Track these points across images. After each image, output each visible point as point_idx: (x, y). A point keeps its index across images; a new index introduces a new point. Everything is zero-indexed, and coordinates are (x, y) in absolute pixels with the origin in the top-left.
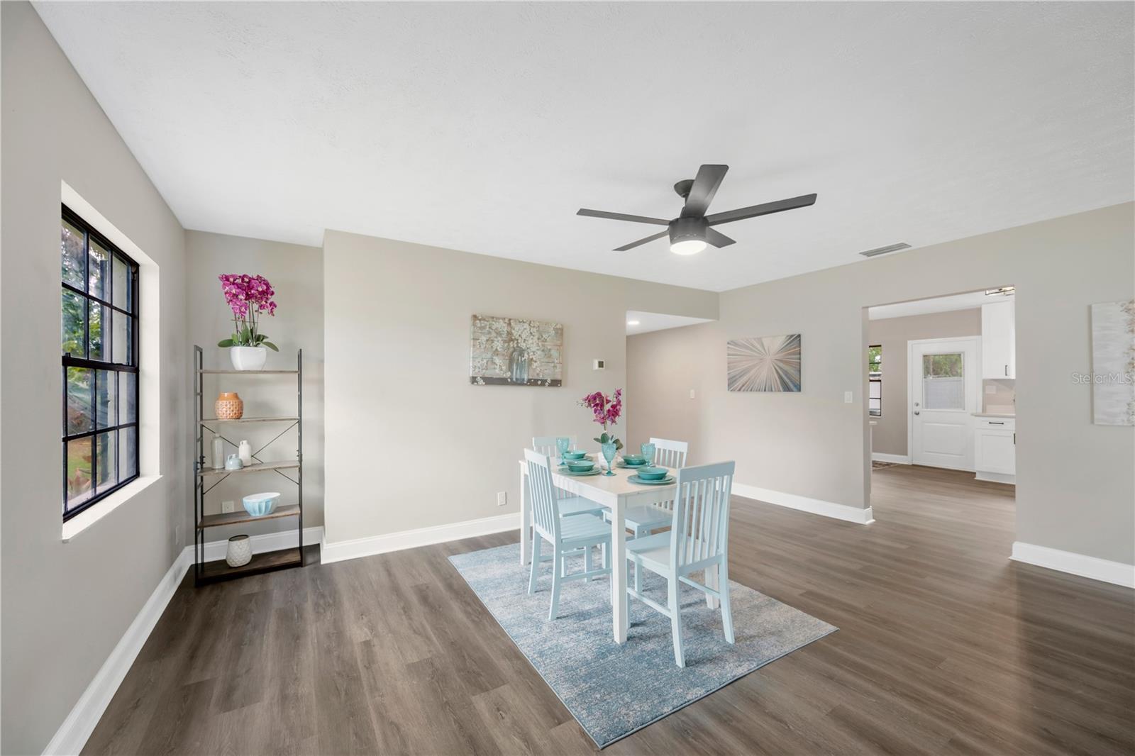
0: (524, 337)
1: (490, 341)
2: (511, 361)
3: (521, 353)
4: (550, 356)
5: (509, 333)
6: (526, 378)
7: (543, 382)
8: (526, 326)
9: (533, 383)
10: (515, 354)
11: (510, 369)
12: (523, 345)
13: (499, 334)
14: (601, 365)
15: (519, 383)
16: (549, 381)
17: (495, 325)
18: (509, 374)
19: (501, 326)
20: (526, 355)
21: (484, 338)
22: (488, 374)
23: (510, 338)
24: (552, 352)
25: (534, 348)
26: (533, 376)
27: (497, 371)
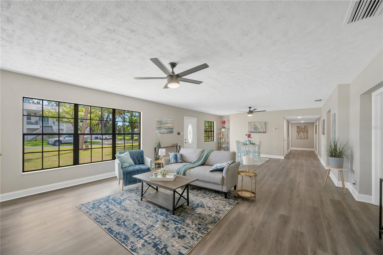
0: (257, 125)
1: (251, 126)
2: (255, 129)
3: (257, 127)
4: (263, 128)
5: (254, 124)
6: (258, 132)
7: (261, 132)
8: (258, 123)
9: (259, 132)
10: (256, 128)
11: (255, 130)
12: (257, 126)
13: (252, 125)
14: (275, 129)
15: (256, 132)
16: (262, 132)
17: (252, 123)
18: (254, 131)
19: (253, 123)
20: (258, 128)
21: (250, 126)
22: (251, 131)
23: (255, 125)
24: (263, 127)
25: (259, 126)
26: (259, 131)
27: (252, 130)
